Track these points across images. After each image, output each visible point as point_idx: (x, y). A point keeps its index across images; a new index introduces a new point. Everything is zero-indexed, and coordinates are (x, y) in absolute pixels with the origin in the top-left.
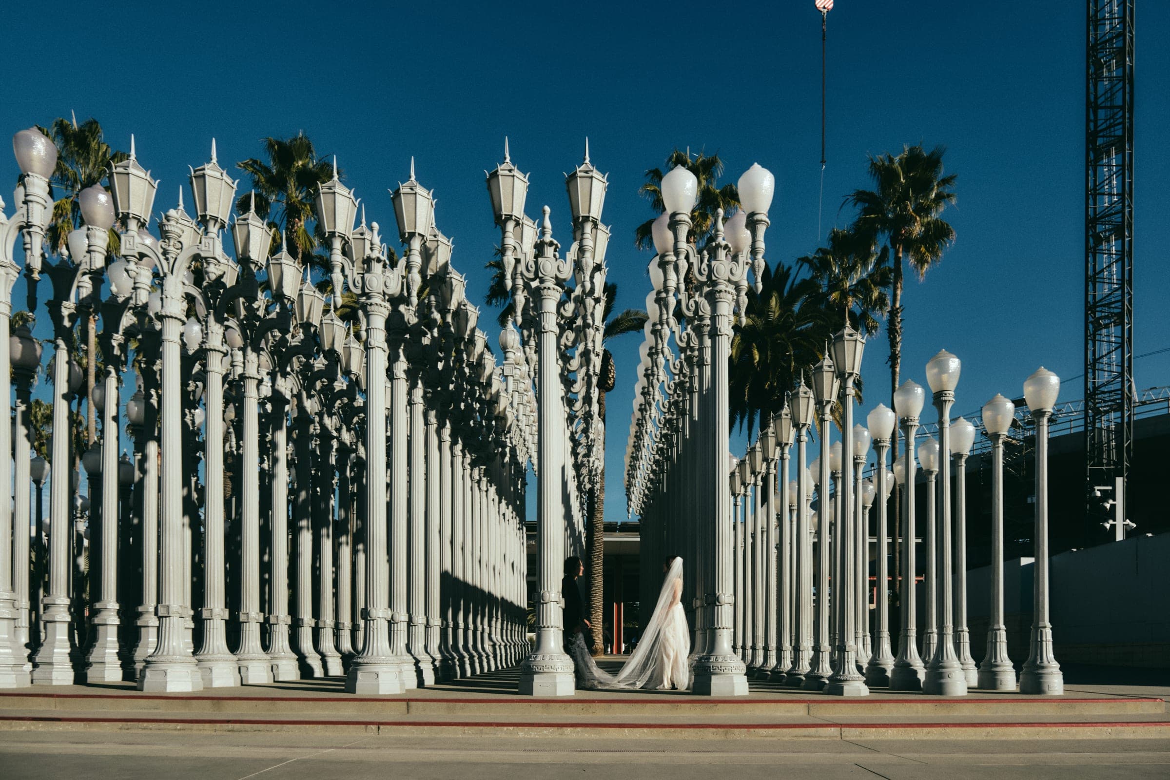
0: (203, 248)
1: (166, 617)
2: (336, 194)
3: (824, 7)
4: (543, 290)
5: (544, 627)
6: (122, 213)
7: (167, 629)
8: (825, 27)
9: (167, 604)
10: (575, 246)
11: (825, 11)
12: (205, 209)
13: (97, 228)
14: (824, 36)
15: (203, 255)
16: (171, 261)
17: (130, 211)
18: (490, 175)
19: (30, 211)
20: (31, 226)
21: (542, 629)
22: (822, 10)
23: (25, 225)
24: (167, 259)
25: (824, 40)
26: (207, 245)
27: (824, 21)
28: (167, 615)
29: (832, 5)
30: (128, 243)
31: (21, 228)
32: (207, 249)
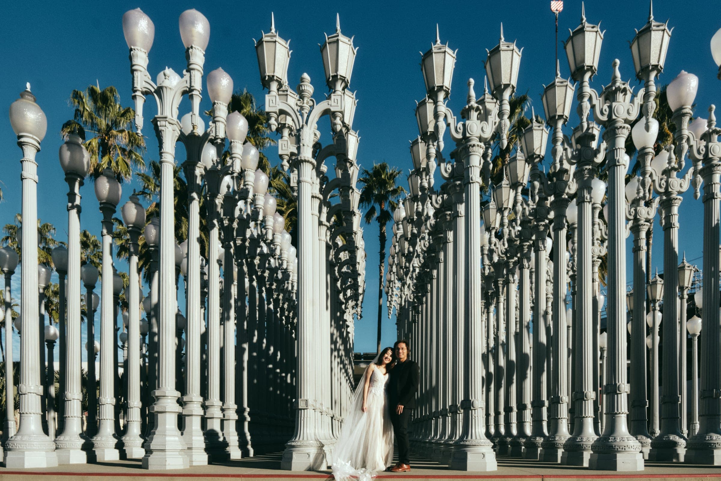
0: (333, 104)
1: (304, 409)
2: (446, 53)
3: (557, 10)
4: (618, 129)
5: (619, 413)
6: (269, 76)
7: (305, 419)
8: (557, 23)
9: (305, 398)
10: (642, 92)
11: (557, 12)
12: (337, 70)
13: (221, 103)
14: (556, 29)
15: (333, 109)
16: (305, 116)
17: (276, 74)
18: (573, 33)
19: (192, 78)
20: (193, 90)
21: (617, 415)
22: (555, 12)
23: (188, 89)
24: (302, 115)
25: (556, 32)
26: (336, 101)
27: (556, 19)
28: (306, 408)
29: (562, 8)
30: (271, 102)
31: (184, 93)
32: (336, 104)
